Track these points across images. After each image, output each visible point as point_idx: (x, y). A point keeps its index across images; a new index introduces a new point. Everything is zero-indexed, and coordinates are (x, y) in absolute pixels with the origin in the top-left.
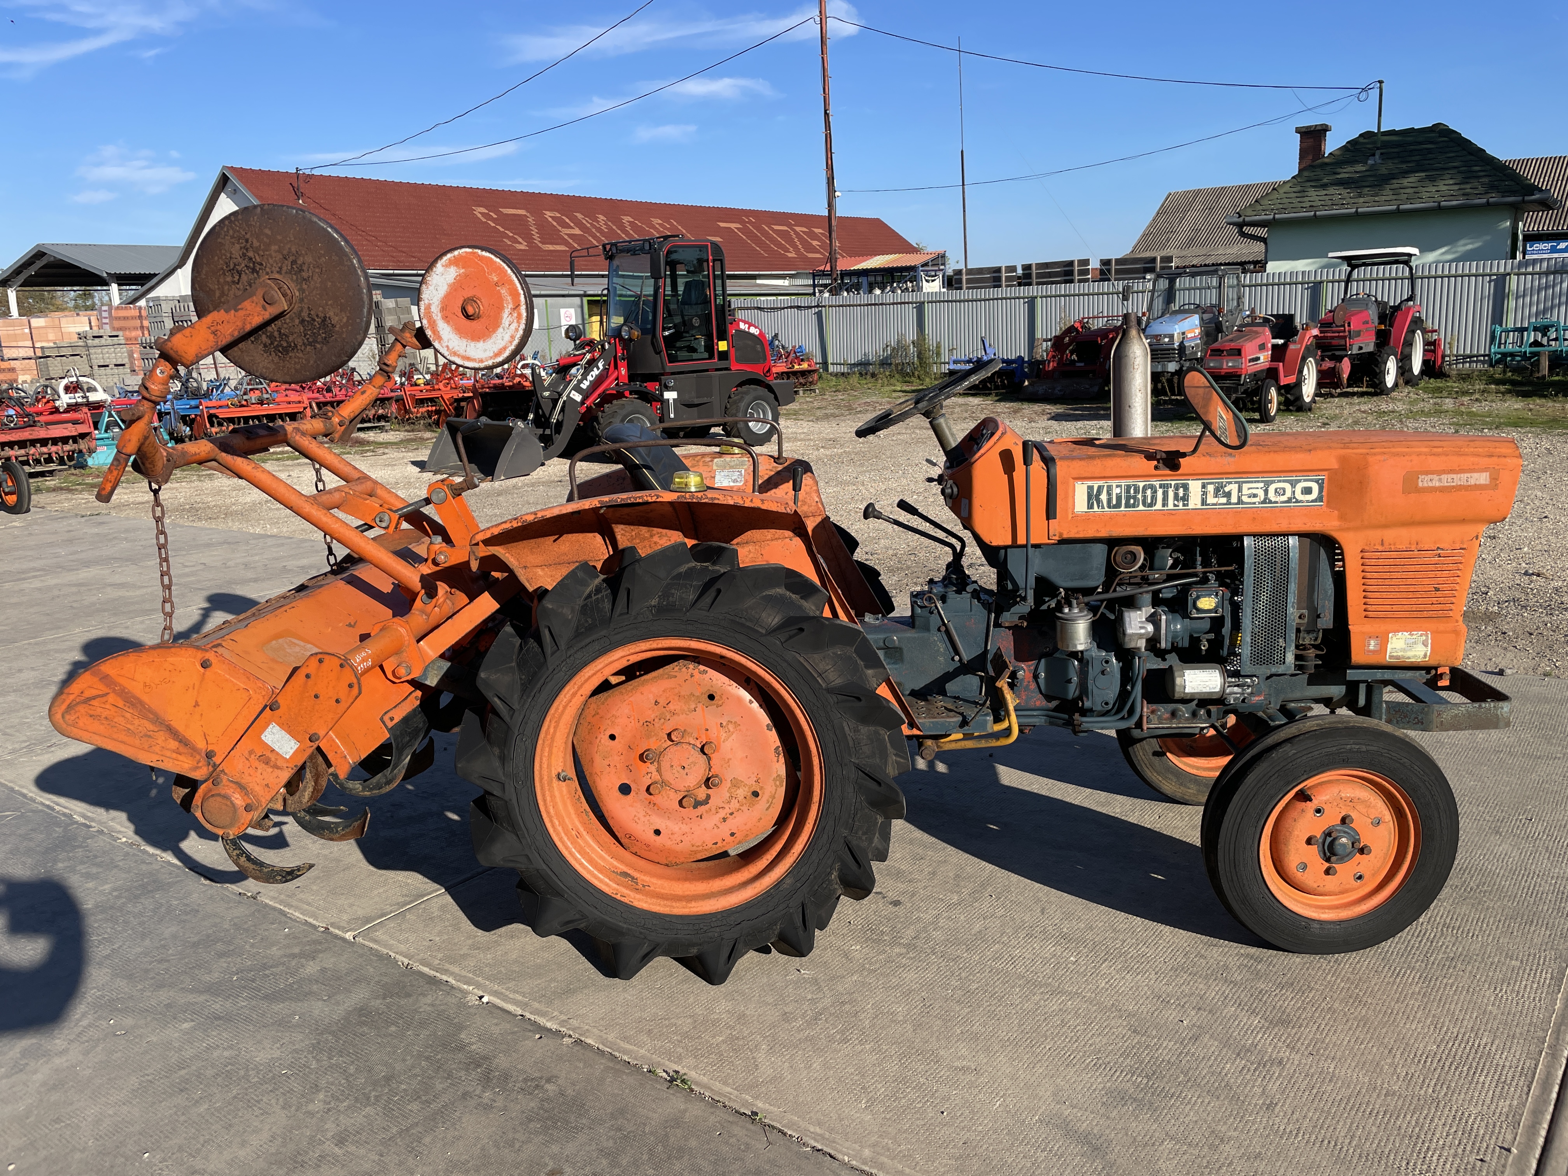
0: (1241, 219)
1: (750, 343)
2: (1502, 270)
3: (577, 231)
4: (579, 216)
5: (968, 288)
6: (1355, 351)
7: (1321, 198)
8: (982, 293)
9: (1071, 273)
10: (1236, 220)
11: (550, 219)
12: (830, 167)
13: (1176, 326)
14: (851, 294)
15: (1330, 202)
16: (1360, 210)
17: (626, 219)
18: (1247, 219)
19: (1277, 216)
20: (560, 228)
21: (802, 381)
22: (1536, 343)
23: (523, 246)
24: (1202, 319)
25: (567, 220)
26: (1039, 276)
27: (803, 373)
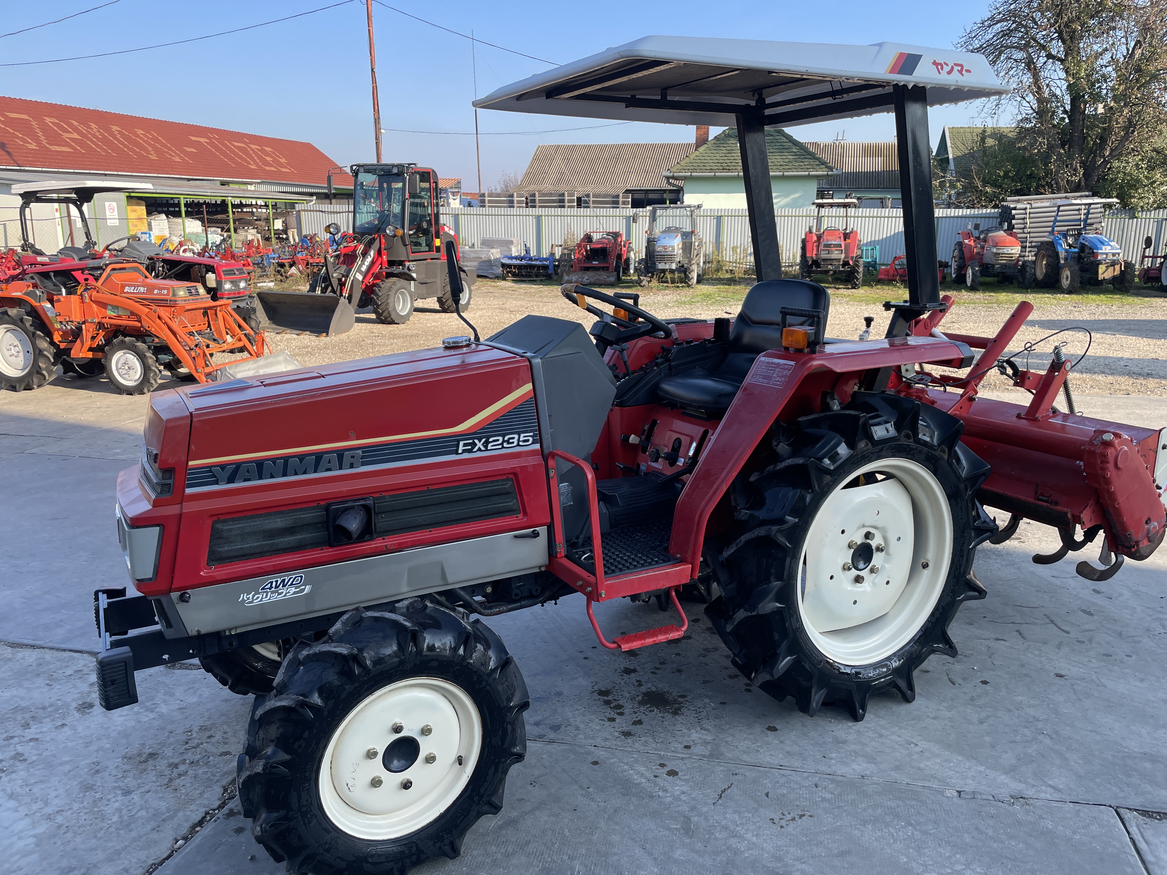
0: (671, 174)
3: (76, 136)
4: (74, 123)
7: (716, 164)
8: (502, 211)
9: (563, 201)
11: (51, 124)
17: (115, 128)
18: (675, 174)
20: (61, 132)
23: (33, 146)
24: (682, 237)
26: (542, 201)
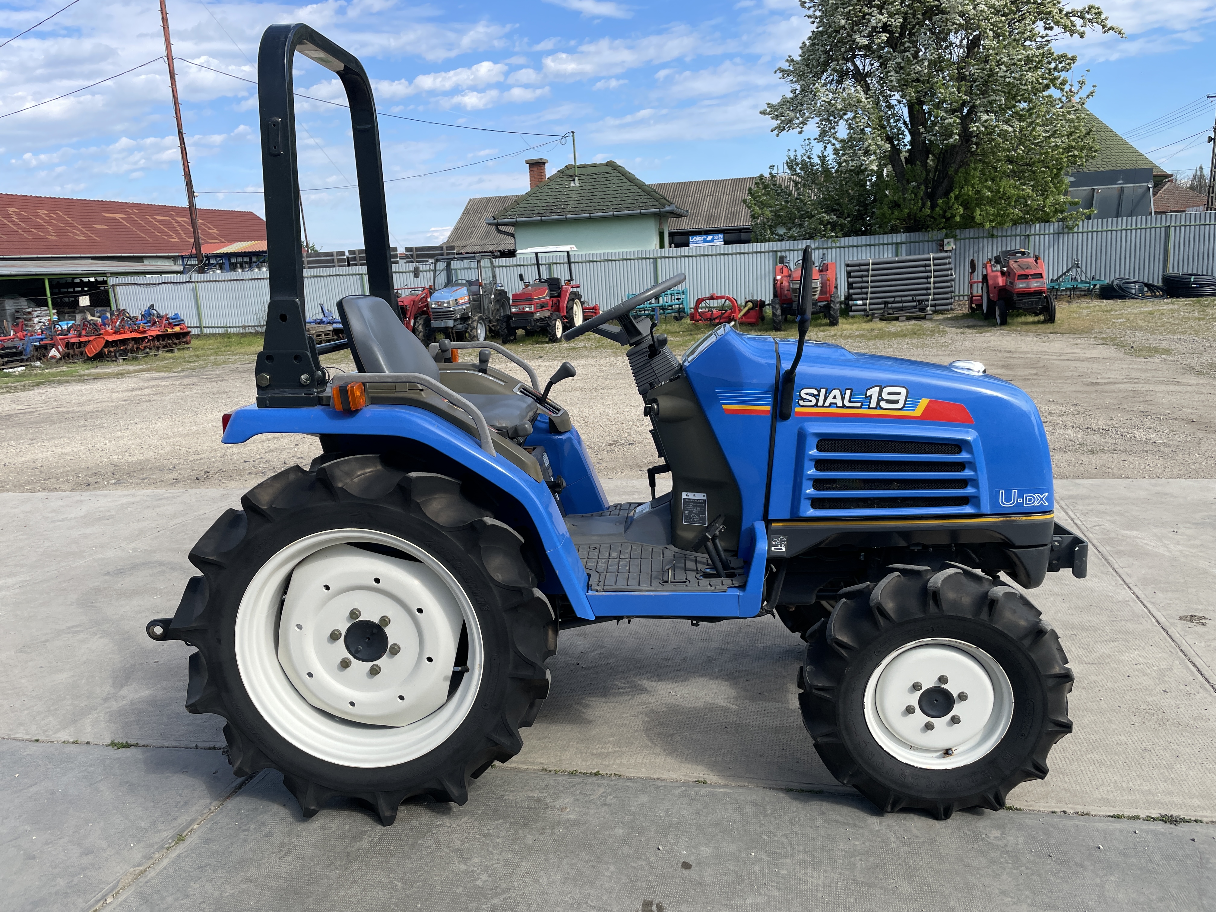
0: (496, 221)
5: (310, 268)
7: (544, 208)
8: (320, 272)
10: (493, 222)
13: (452, 295)
15: (550, 211)
16: (568, 216)
17: (12, 210)
18: (499, 221)
19: (517, 219)
21: (177, 341)
24: (468, 291)
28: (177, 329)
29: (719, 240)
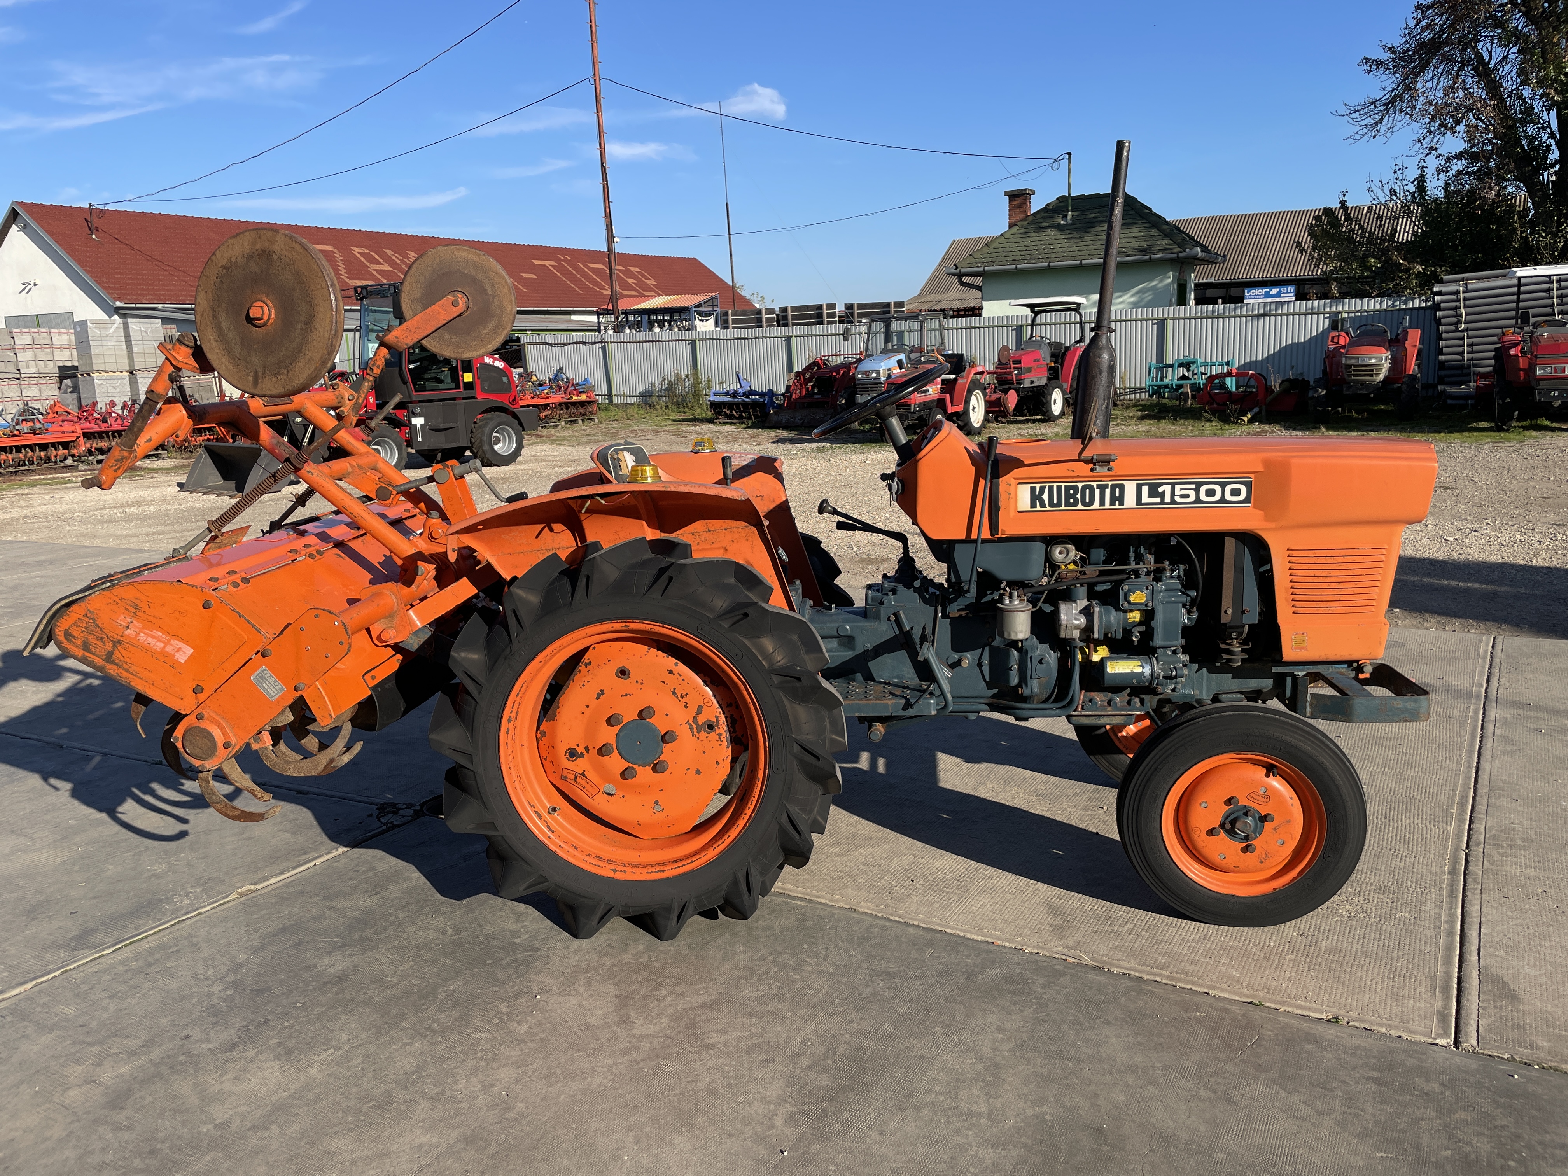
0: (958, 271)
1: (495, 374)
2: (1161, 316)
3: (386, 267)
4: (389, 252)
5: (734, 328)
6: (1027, 384)
7: (1022, 253)
8: (746, 333)
9: (820, 315)
10: (953, 271)
11: (358, 255)
12: (608, 215)
13: (882, 364)
14: (634, 331)
15: (1029, 257)
16: (1051, 264)
18: (963, 270)
19: (986, 268)
20: (368, 264)
21: (581, 410)
22: (1184, 378)
24: (907, 358)
25: (376, 257)
26: (794, 318)
27: (582, 404)
28: (583, 397)
29: (1288, 294)
